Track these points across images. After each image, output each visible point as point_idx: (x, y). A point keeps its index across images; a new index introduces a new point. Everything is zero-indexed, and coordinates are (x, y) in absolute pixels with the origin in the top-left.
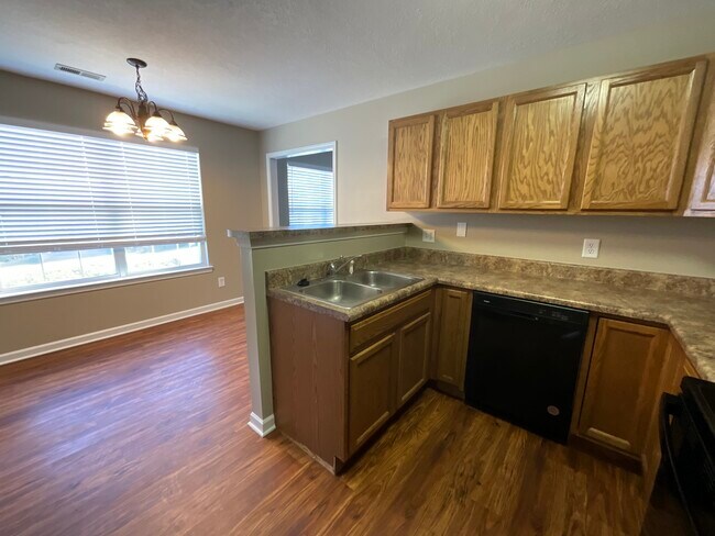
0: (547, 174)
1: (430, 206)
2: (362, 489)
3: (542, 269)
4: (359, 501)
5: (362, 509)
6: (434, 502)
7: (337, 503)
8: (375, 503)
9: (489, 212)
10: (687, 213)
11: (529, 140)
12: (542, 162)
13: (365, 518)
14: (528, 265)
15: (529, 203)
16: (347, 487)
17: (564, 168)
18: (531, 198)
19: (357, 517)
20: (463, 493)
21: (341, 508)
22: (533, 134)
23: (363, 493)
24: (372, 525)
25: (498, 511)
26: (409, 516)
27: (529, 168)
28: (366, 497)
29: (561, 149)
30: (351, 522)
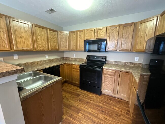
0: (44, 43)
1: (11, 49)
2: (66, 115)
3: (41, 62)
4: (69, 115)
5: (70, 114)
6: (69, 102)
7: (69, 120)
8: (69, 112)
9: (33, 51)
10: (59, 50)
11: (39, 36)
12: (42, 41)
13: (72, 113)
14: (38, 62)
15: (42, 49)
16: (65, 119)
17: (46, 42)
18: (42, 48)
19: (72, 115)
20: (67, 99)
21: (70, 119)
22: (39, 34)
23: (67, 115)
24: (73, 112)
25: (70, 95)
26: (71, 106)
27: (40, 41)
28: (68, 114)
29: (45, 39)
30: (73, 116)
